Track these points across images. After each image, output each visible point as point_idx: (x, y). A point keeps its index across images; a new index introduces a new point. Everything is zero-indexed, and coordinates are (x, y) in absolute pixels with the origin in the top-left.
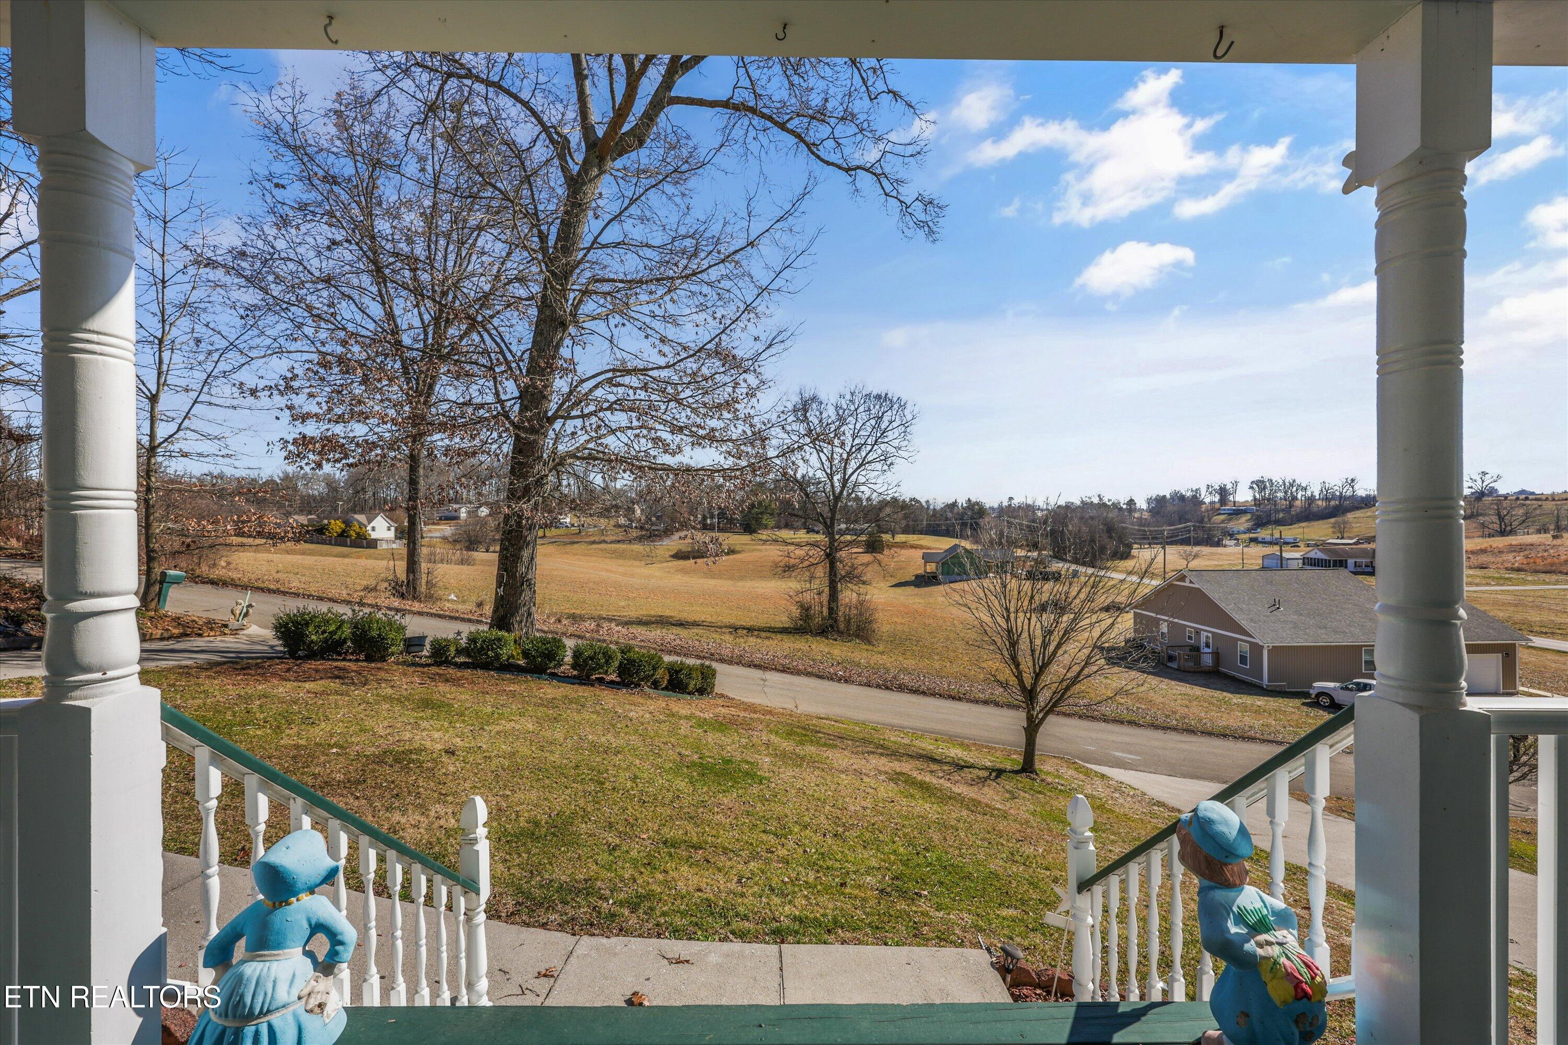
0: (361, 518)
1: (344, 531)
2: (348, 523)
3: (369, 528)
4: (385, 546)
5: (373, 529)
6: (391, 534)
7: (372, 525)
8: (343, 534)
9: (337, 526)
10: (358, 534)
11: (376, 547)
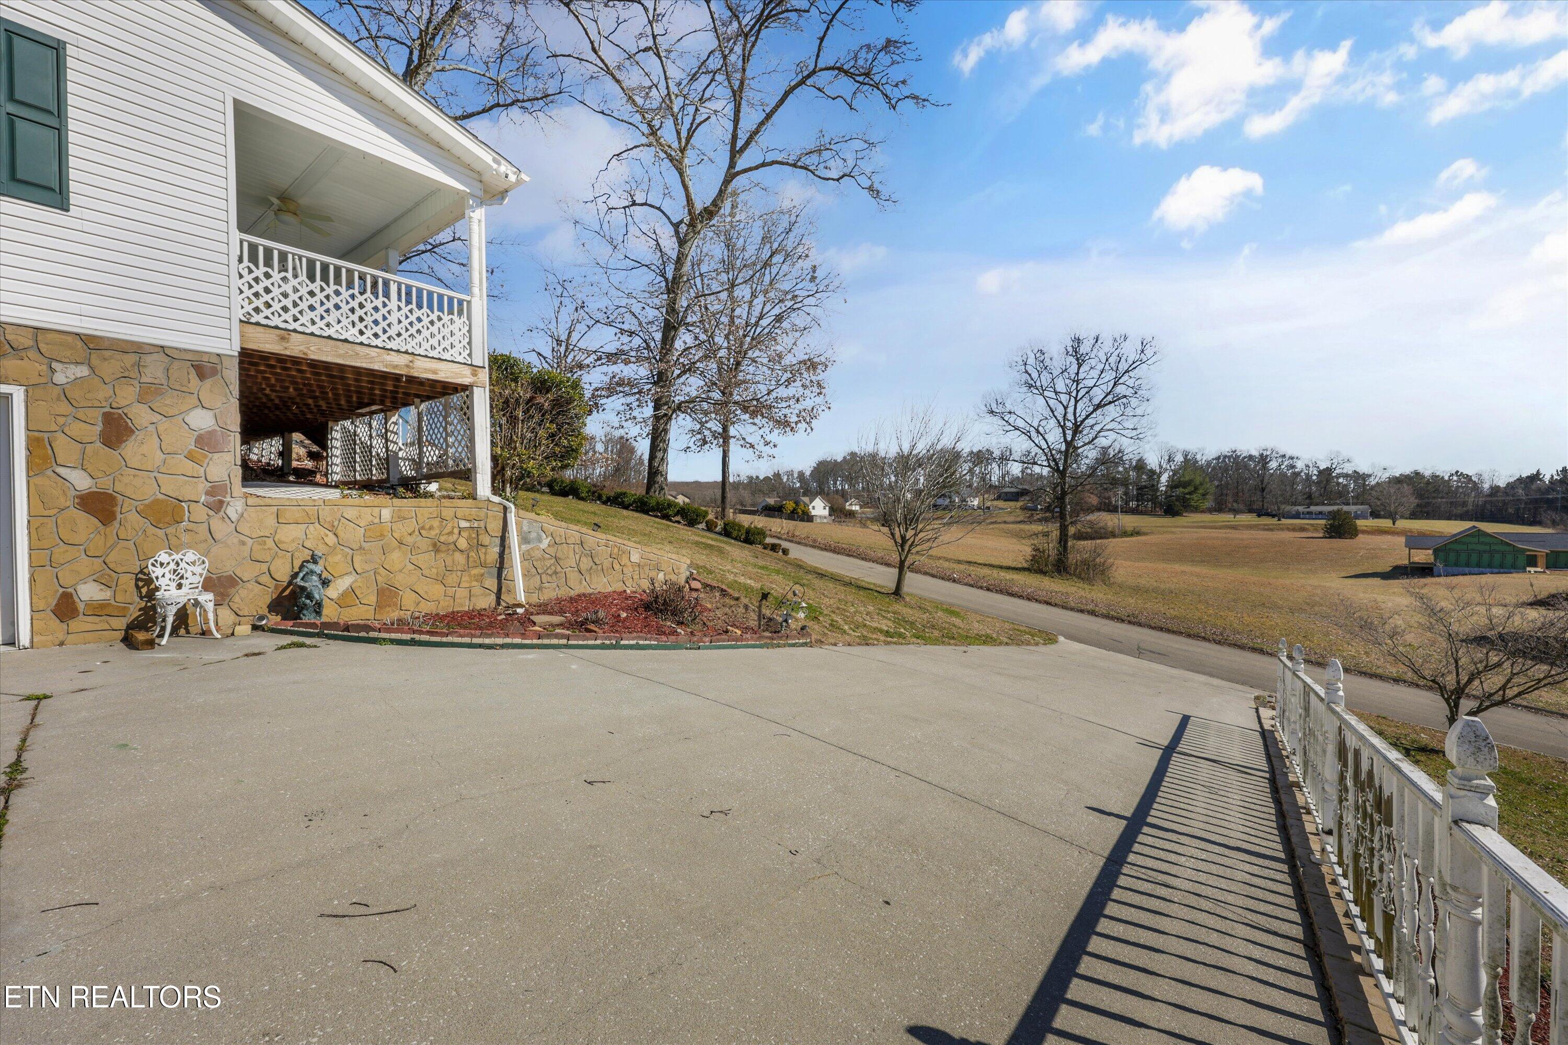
0: (806, 499)
1: (794, 509)
2: (797, 503)
3: (810, 507)
4: (819, 521)
5: (814, 508)
6: (826, 512)
7: (813, 504)
8: (794, 511)
9: (790, 505)
10: (803, 511)
11: (812, 521)
